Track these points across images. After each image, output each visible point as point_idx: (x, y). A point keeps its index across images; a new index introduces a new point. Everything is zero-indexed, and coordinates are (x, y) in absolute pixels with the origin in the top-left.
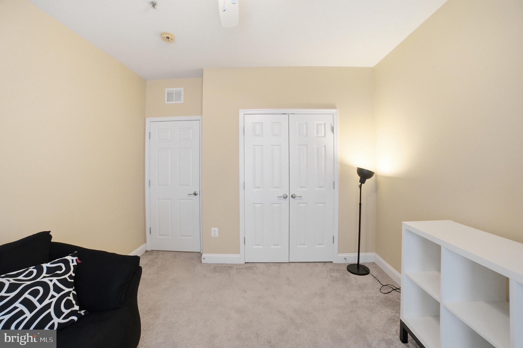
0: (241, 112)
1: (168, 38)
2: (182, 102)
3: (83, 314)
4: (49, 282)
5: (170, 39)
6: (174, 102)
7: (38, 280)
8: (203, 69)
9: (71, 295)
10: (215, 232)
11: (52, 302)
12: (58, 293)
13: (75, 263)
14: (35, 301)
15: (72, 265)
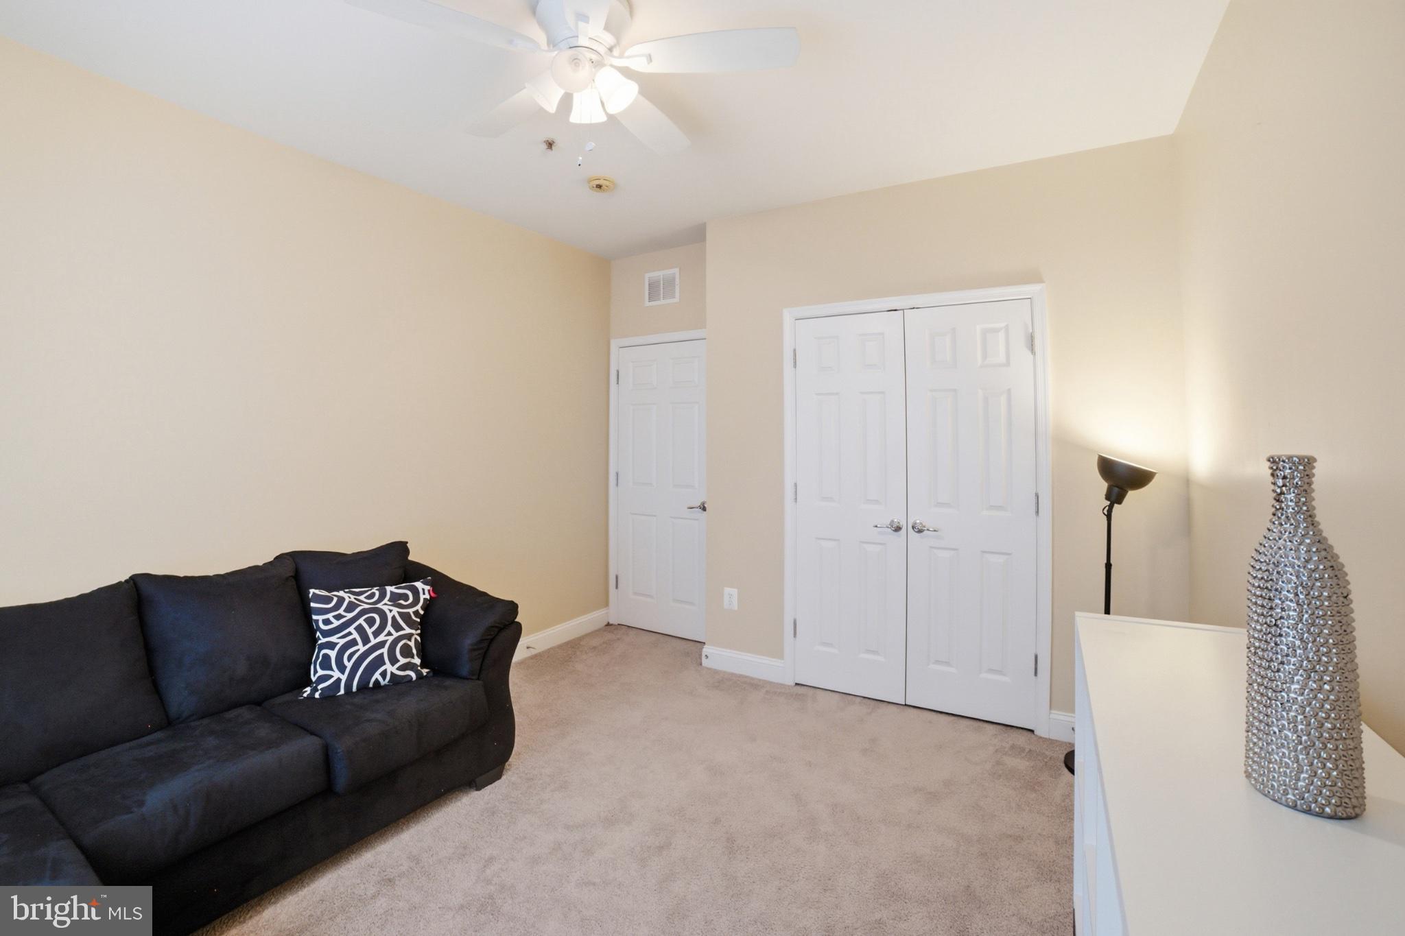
0: (788, 316)
1: (599, 186)
2: (676, 300)
3: (425, 674)
4: (388, 612)
5: (604, 187)
6: (662, 302)
7: (376, 606)
8: (705, 223)
9: (413, 640)
10: (731, 597)
11: (387, 641)
12: (397, 631)
13: (428, 597)
14: (370, 631)
15: (422, 597)
